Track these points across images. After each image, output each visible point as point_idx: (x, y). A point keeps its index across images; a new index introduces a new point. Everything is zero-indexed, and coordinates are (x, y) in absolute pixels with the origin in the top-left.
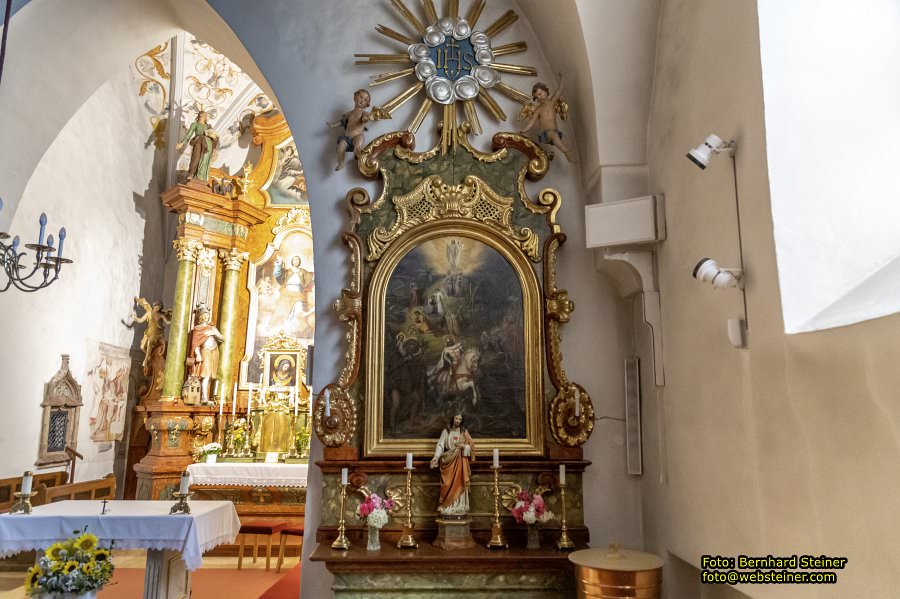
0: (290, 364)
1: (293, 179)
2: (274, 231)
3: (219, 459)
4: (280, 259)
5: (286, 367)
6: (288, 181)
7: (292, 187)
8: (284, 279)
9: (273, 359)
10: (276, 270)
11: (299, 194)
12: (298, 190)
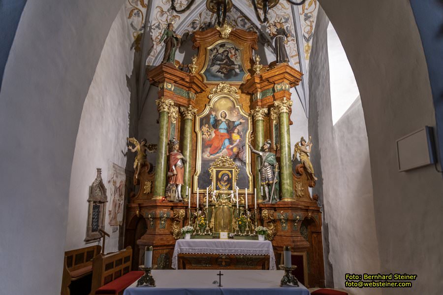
0: (228, 176)
1: (219, 67)
2: (209, 97)
3: (192, 237)
4: (214, 114)
5: (225, 178)
6: (215, 68)
7: (219, 71)
8: (217, 125)
9: (218, 172)
10: (212, 120)
11: (223, 75)
12: (222, 73)
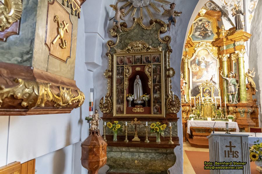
0: (209, 90)
1: (199, 32)
2: (195, 49)
4: (198, 58)
5: (208, 91)
6: (197, 33)
7: (199, 35)
8: (200, 64)
9: (203, 89)
10: (197, 62)
11: (202, 37)
12: (201, 36)
